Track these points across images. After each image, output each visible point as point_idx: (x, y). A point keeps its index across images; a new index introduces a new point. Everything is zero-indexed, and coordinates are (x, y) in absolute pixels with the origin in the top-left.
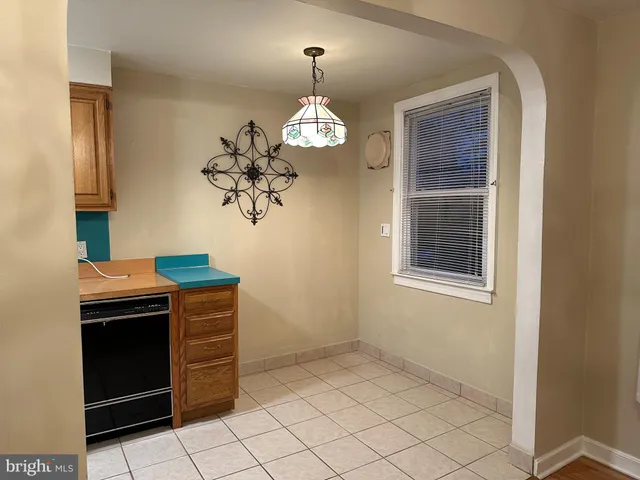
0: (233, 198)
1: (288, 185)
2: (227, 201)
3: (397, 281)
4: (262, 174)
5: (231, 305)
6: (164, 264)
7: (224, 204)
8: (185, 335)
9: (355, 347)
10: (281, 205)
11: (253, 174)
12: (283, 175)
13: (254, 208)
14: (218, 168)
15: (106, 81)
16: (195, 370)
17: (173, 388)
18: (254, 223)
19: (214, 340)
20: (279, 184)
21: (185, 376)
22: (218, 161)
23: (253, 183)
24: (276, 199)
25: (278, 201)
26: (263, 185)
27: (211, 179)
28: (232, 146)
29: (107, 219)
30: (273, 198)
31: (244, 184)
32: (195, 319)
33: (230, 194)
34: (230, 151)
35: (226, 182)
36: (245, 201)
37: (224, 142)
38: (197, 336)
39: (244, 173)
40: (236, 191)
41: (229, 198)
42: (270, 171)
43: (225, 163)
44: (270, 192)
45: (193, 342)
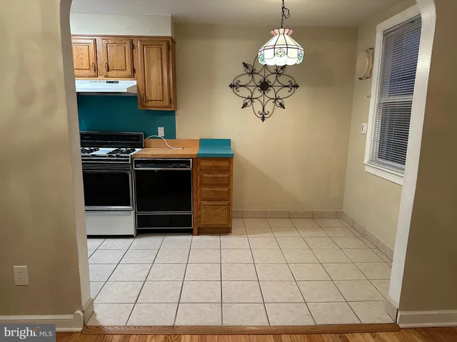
0: (249, 103)
1: (290, 94)
2: (245, 105)
3: (367, 169)
4: (271, 86)
5: (228, 170)
6: (204, 142)
7: (243, 108)
8: (201, 185)
9: (338, 215)
10: (284, 108)
11: (264, 86)
12: (287, 86)
13: (263, 110)
14: (240, 84)
15: (167, 33)
16: (204, 205)
17: (193, 213)
18: (263, 120)
19: (217, 189)
20: (283, 93)
21: (200, 208)
22: (239, 79)
23: (264, 93)
24: (280, 104)
25: (282, 106)
26: (271, 94)
27: (235, 91)
28: (250, 68)
29: (175, 115)
30: (278, 104)
31: (257, 93)
32: (206, 175)
33: (247, 101)
34: (249, 71)
35: (245, 92)
36: (257, 106)
37: (245, 65)
38: (207, 185)
39: (258, 86)
40: (251, 99)
41: (246, 104)
42: (277, 84)
43: (245, 80)
44: (276, 99)
45: (205, 189)
